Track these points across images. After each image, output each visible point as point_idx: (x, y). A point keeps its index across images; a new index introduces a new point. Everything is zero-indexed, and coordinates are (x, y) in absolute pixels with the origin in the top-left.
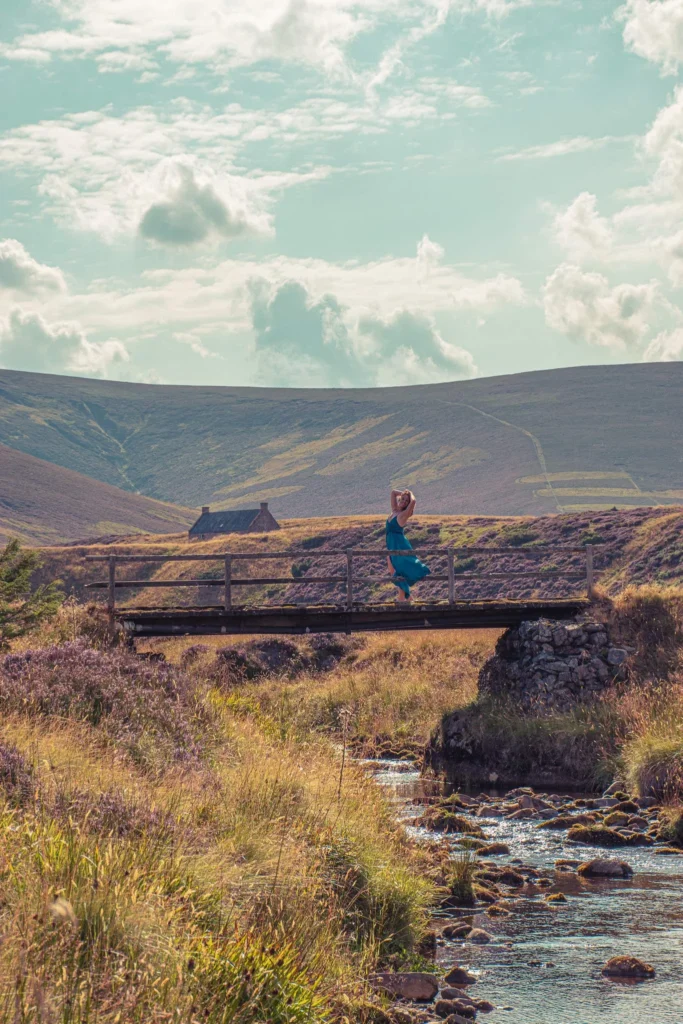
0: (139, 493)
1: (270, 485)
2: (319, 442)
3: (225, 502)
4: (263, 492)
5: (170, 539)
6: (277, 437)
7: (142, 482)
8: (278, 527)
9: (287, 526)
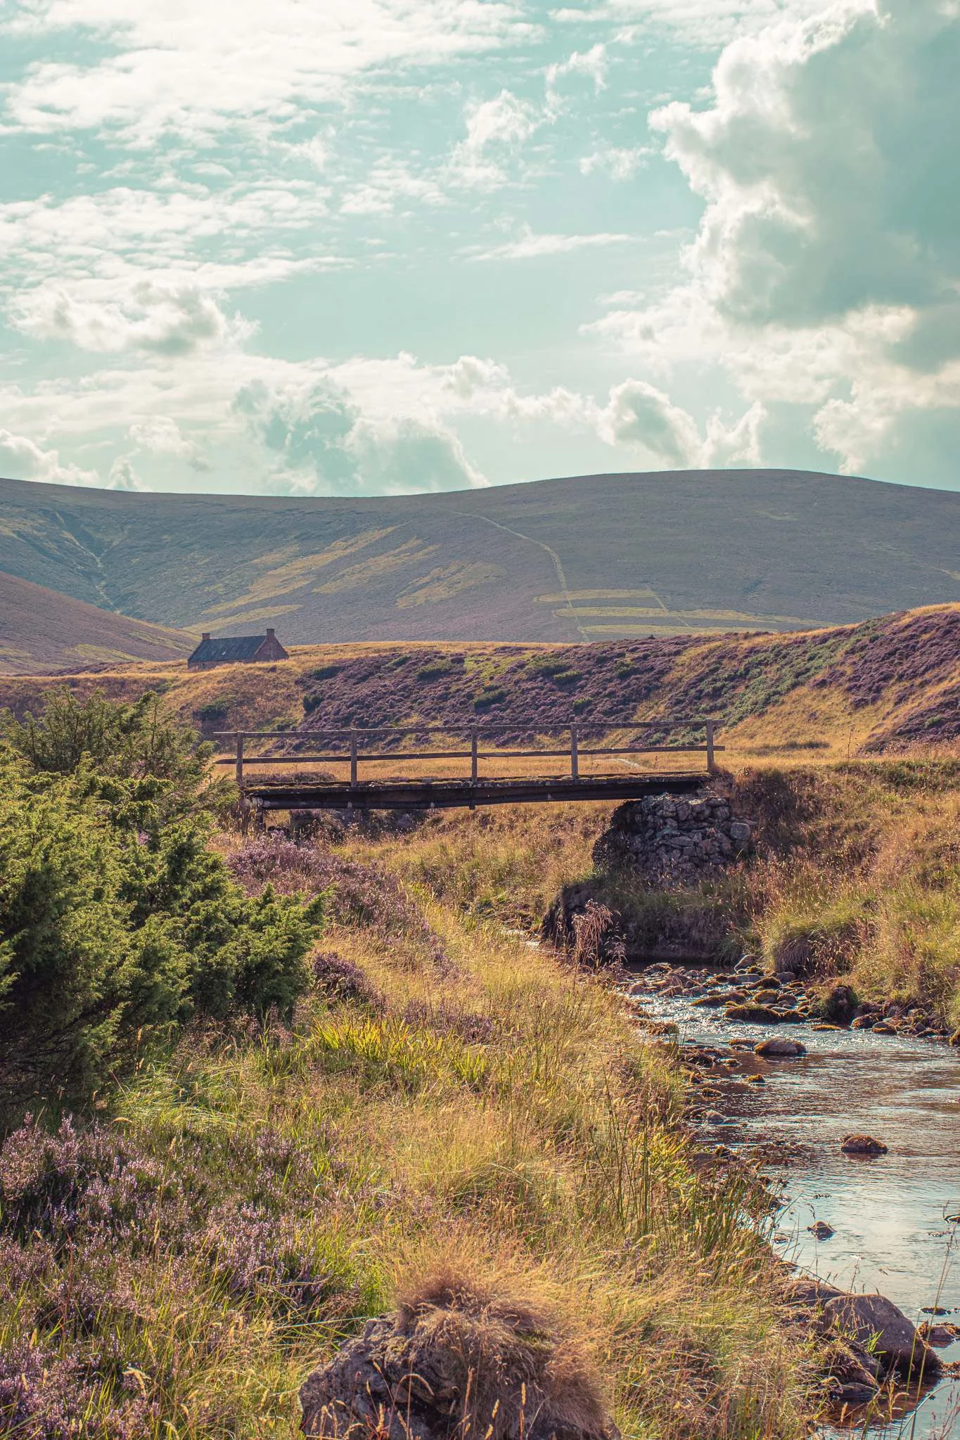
0: (118, 612)
1: (264, 604)
2: (317, 557)
3: (215, 622)
4: (257, 611)
5: (166, 667)
6: (271, 550)
7: (122, 600)
8: (285, 655)
9: (295, 653)
